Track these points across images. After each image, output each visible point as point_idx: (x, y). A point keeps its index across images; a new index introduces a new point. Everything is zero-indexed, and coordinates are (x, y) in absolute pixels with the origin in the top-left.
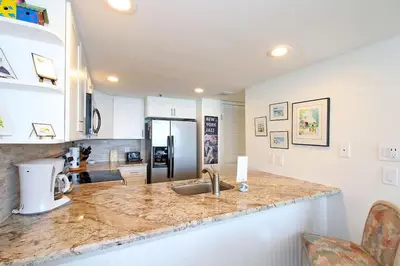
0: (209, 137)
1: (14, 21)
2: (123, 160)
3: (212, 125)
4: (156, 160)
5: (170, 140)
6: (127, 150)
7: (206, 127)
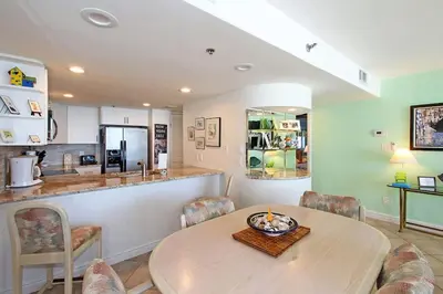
0: (159, 142)
1: (20, 87)
2: (78, 163)
3: (162, 132)
4: (109, 162)
5: (123, 144)
6: (82, 153)
7: (156, 133)
